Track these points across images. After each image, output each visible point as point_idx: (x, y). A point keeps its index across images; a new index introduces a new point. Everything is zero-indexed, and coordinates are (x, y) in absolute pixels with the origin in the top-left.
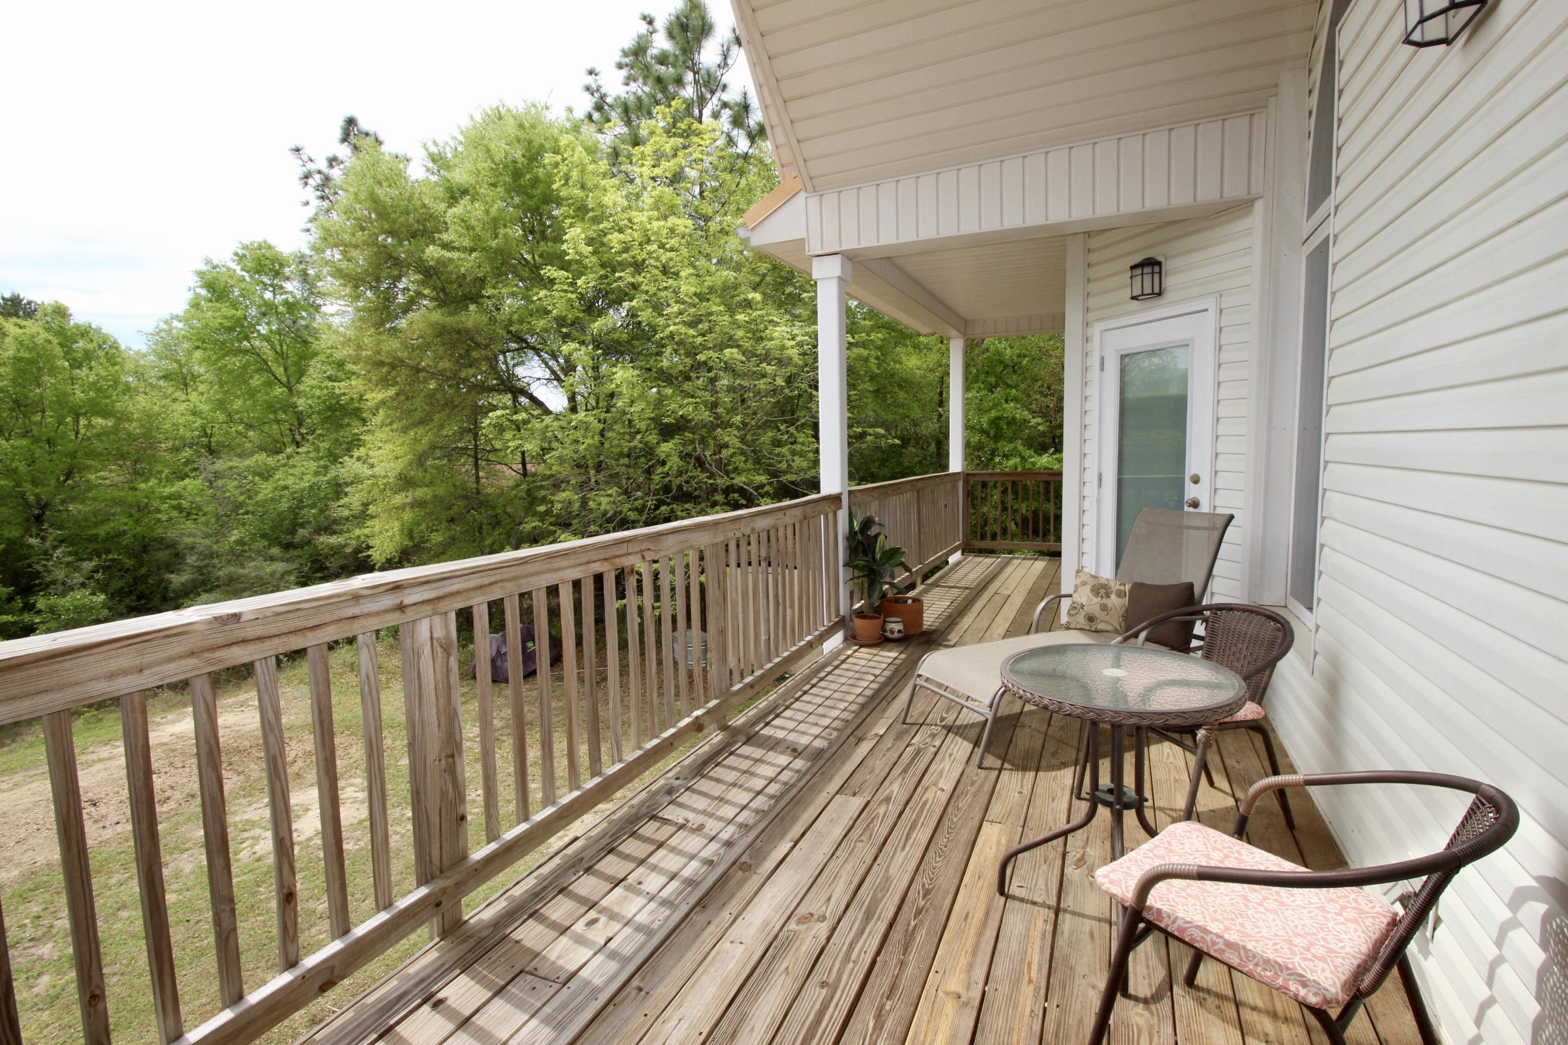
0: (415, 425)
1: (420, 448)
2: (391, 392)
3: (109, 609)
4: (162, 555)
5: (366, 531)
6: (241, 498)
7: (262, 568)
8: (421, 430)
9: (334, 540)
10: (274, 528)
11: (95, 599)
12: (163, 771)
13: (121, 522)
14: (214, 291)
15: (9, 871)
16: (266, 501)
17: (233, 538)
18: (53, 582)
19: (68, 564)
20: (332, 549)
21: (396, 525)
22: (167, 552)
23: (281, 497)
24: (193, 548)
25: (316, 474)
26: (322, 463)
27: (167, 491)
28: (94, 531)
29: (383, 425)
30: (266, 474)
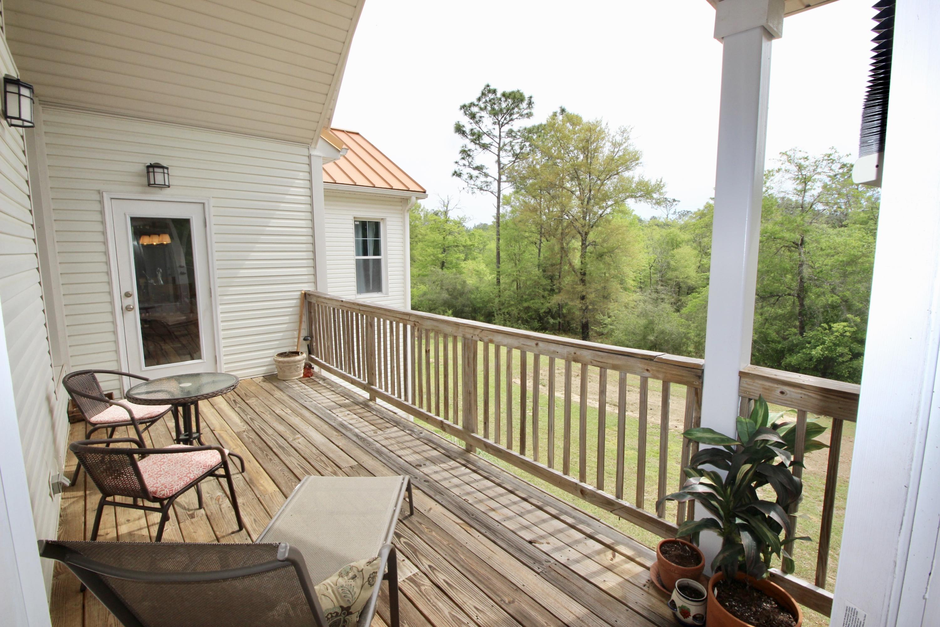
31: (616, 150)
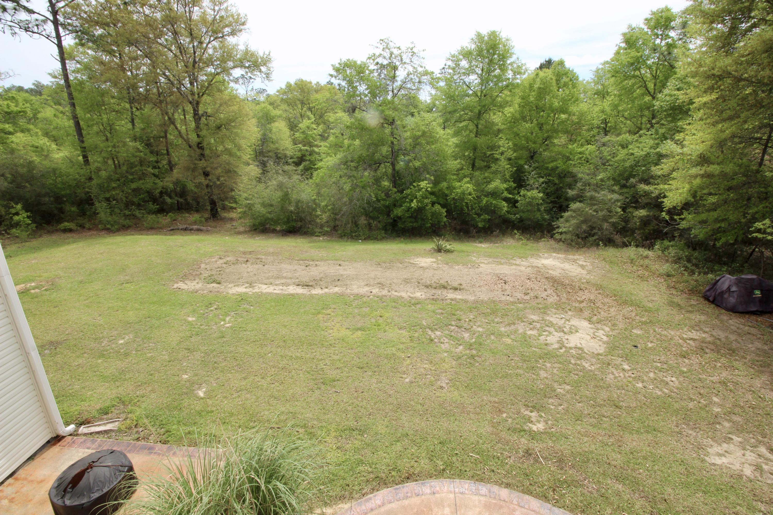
0: (724, 120)
1: (723, 136)
2: (714, 96)
3: (543, 200)
4: (568, 180)
5: (666, 186)
6: (609, 157)
7: (607, 196)
8: (726, 125)
9: (647, 188)
10: (620, 175)
11: (539, 194)
12: (532, 279)
13: (560, 163)
14: (629, 44)
15: (472, 297)
16: (620, 160)
17: (600, 177)
18: (528, 185)
19: (535, 178)
20: (645, 192)
21: (687, 186)
22: (571, 179)
23: (628, 159)
24: (581, 179)
25: (651, 148)
26: (656, 142)
27: (580, 150)
28: (547, 165)
29: (701, 119)
30: (624, 146)
31: (217, 8)
